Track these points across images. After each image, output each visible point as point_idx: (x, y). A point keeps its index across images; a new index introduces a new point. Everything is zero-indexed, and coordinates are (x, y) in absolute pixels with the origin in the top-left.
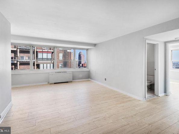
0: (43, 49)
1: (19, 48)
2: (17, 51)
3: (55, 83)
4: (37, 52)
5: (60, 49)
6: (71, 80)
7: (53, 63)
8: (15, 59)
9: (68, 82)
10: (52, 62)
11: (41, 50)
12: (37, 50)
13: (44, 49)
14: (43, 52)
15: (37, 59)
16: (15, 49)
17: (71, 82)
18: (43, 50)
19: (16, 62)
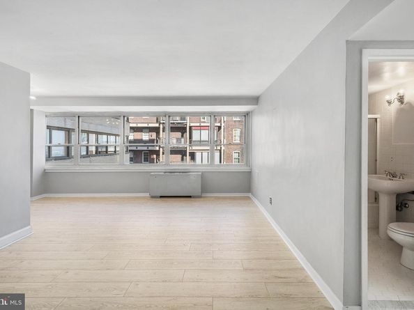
0: (200, 122)
1: (162, 122)
2: (159, 128)
3: (161, 197)
4: (190, 127)
5: (234, 119)
6: (198, 192)
7: (220, 150)
8: (157, 142)
9: (190, 197)
10: (219, 148)
11: (198, 124)
12: (192, 125)
13: (204, 122)
14: (200, 128)
15: (190, 142)
16: (157, 125)
17: (199, 197)
18: (202, 124)
19: (157, 148)
